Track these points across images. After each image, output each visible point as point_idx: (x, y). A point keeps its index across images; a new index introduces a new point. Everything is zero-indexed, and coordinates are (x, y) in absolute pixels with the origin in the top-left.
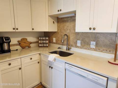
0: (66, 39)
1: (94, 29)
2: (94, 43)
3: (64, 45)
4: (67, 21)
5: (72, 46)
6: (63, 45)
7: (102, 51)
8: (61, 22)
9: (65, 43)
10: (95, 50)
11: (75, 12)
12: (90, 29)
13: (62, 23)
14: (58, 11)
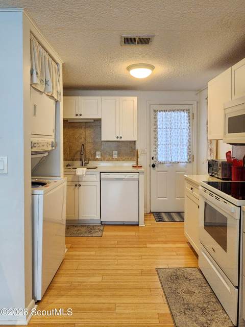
0: (78, 151)
1: (121, 138)
2: (117, 152)
3: (76, 160)
4: (81, 127)
5: (89, 160)
6: (73, 160)
7: (124, 160)
8: (69, 128)
9: (78, 156)
10: (118, 160)
11: (100, 120)
12: (117, 137)
13: (70, 130)
14: (77, 115)
